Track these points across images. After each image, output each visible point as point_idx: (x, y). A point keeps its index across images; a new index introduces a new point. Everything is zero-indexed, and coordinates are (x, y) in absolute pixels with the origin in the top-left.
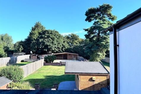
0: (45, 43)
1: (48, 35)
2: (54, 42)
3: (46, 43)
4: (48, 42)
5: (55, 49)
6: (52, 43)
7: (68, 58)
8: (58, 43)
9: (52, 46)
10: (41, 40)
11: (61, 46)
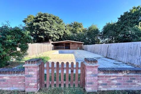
0: (40, 27)
1: (45, 17)
2: (52, 26)
3: (42, 27)
4: (44, 26)
5: (55, 35)
6: (50, 27)
7: (71, 48)
8: (58, 28)
9: (50, 32)
10: (35, 24)
11: (62, 32)
